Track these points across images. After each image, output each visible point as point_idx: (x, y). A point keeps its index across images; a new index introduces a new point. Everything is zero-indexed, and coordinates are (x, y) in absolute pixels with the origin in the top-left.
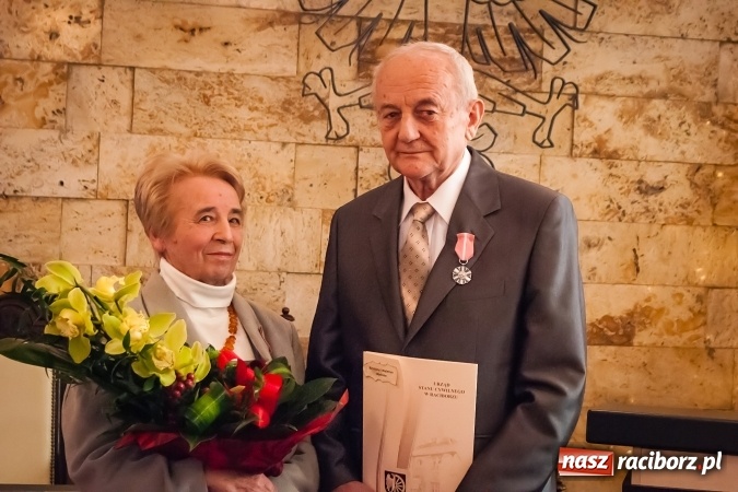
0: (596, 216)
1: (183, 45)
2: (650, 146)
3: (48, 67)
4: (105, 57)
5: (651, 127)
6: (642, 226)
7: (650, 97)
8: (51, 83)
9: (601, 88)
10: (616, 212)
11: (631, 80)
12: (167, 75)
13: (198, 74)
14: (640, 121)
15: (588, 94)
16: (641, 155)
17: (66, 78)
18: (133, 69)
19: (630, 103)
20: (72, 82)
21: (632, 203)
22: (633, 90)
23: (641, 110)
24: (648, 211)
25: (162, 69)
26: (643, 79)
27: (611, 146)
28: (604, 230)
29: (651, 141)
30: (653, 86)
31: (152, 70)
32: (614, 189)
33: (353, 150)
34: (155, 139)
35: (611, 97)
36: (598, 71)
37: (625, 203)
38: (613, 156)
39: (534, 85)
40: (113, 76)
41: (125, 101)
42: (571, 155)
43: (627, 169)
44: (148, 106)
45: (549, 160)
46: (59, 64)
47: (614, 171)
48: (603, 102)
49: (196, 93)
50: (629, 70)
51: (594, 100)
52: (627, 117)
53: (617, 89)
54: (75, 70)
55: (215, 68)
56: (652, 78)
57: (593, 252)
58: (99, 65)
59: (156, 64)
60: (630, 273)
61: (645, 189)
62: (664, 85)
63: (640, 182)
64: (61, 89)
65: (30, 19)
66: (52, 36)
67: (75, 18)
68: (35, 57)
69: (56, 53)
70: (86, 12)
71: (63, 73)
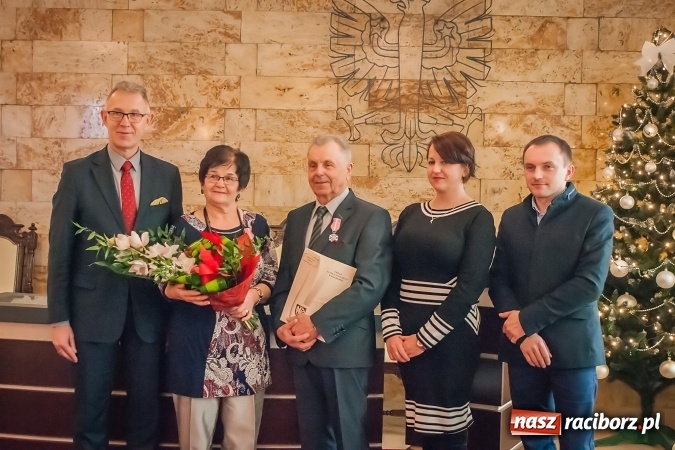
0: (498, 177)
1: (280, 97)
3: (215, 111)
4: (242, 105)
5: (527, 130)
7: (526, 114)
8: (216, 118)
9: (499, 110)
10: (509, 174)
11: (515, 105)
12: (273, 112)
13: (287, 111)
14: (521, 126)
15: (491, 114)
17: (223, 115)
18: (256, 110)
19: (515, 117)
20: (227, 118)
21: (518, 170)
22: (517, 110)
23: (521, 121)
25: (270, 109)
26: (522, 105)
27: (505, 140)
28: (502, 184)
29: (527, 136)
30: (528, 108)
31: (265, 110)
32: (507, 162)
33: (367, 146)
34: (267, 144)
35: (506, 114)
36: (497, 101)
37: (514, 170)
38: (506, 146)
39: (462, 110)
40: (246, 114)
41: (252, 126)
42: (483, 146)
43: (514, 152)
44: (263, 128)
46: (220, 110)
47: (507, 153)
48: (500, 117)
49: (286, 120)
50: (514, 100)
51: (495, 116)
52: (513, 125)
53: (508, 110)
54: (228, 111)
55: (296, 107)
56: (527, 104)
57: (497, 196)
58: (239, 109)
59: (267, 107)
62: (534, 107)
64: (222, 120)
65: (206, 88)
66: (217, 95)
67: (228, 86)
68: (209, 106)
69: (218, 104)
70: (232, 84)
71: (222, 113)
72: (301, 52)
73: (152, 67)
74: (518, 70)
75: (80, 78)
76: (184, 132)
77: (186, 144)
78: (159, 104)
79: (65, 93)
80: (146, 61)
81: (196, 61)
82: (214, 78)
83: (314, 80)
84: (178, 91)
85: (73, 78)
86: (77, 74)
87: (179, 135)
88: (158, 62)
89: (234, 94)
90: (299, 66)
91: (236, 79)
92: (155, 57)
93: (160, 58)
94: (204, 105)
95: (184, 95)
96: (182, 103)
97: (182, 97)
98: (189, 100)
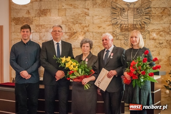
0: (153, 47)
1: (99, 29)
2: (161, 38)
3: (83, 33)
4: (89, 31)
5: (161, 35)
6: (160, 48)
7: (160, 31)
9: (153, 31)
10: (156, 47)
11: (157, 29)
12: (97, 33)
13: (101, 32)
14: (159, 35)
15: (151, 32)
16: (159, 39)
17: (85, 34)
18: (93, 32)
19: (157, 32)
20: (86, 34)
21: (158, 45)
22: (158, 31)
23: (159, 33)
24: (160, 46)
25: (96, 32)
26: (159, 29)
27: (155, 38)
28: (154, 49)
29: (161, 37)
30: (161, 30)
31: (95, 32)
32: (156, 44)
33: (120, 40)
34: (96, 40)
35: (155, 32)
36: (153, 29)
37: (157, 46)
38: (155, 40)
39: (144, 31)
40: (91, 33)
41: (92, 36)
42: (150, 40)
43: (157, 41)
44: (95, 36)
45: (146, 40)
46: (84, 32)
47: (156, 41)
48: (153, 33)
49: (100, 34)
50: (157, 28)
51: (152, 32)
52: (157, 34)
53: (155, 31)
54: (86, 33)
55: (103, 31)
56: (160, 29)
57: (153, 52)
58: (89, 32)
59: (96, 31)
60: (158, 55)
61: (160, 44)
63: (159, 43)
64: (85, 35)
65: (81, 27)
66: (83, 29)
67: (86, 27)
68: (81, 32)
69: (84, 31)
70: (87, 26)
71: (85, 33)
72: (104, 18)
73: (68, 22)
74: (158, 21)
75: (51, 26)
76: (76, 38)
77: (76, 41)
78: (70, 31)
79: (47, 29)
80: (66, 21)
81: (78, 21)
82: (83, 25)
83: (107, 25)
84: (74, 28)
85: (49, 25)
86: (50, 25)
87: (74, 39)
88: (69, 21)
89: (88, 28)
90: (103, 21)
91: (88, 25)
92: (69, 20)
93: (70, 20)
94: (80, 31)
95: (76, 29)
96: (75, 31)
97: (75, 29)
98: (77, 30)
